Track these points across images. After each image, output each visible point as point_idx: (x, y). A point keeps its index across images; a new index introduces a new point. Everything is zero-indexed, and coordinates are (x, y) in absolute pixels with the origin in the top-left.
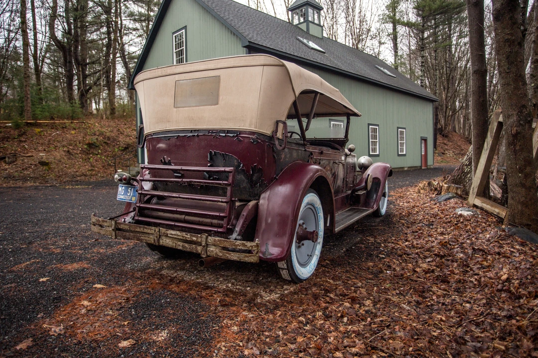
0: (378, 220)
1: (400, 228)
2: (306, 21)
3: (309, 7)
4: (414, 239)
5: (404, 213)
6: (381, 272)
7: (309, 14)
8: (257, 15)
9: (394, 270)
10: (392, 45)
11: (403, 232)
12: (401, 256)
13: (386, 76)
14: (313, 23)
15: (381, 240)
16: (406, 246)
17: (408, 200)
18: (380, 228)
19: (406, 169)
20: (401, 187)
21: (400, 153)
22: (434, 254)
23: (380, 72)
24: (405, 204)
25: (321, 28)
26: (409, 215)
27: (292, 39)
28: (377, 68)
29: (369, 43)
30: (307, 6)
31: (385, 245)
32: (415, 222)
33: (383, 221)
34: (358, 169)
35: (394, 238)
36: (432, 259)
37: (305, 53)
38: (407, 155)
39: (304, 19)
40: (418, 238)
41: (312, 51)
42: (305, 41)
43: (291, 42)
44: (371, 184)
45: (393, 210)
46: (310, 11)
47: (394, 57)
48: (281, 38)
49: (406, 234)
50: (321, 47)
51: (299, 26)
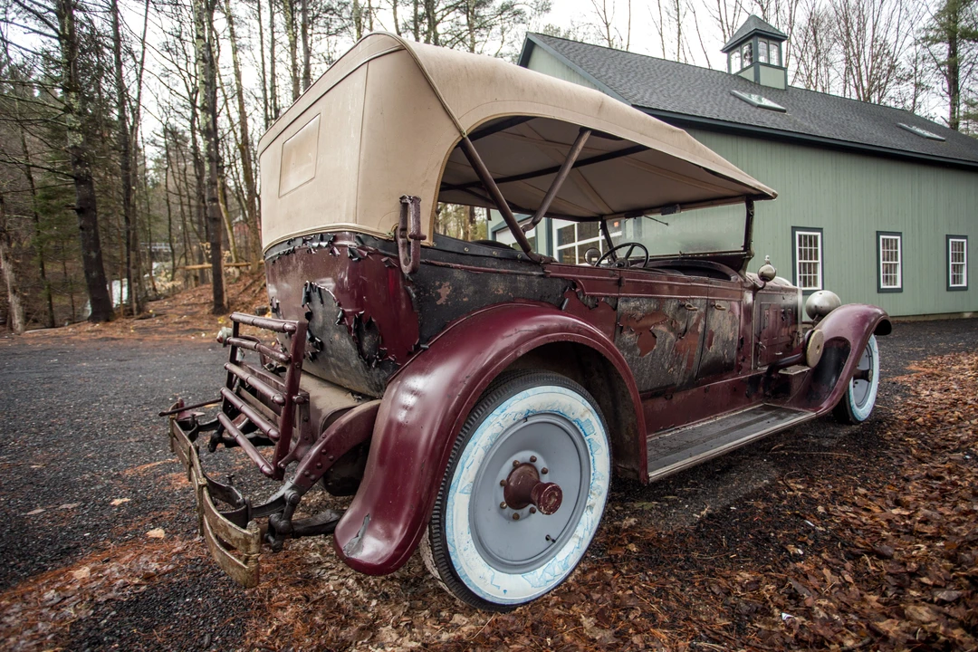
0: (844, 431)
1: (895, 461)
2: (755, 63)
3: (759, 39)
4: (925, 498)
5: (920, 420)
6: (766, 612)
7: (760, 51)
8: (661, 68)
9: (808, 613)
10: (946, 85)
11: (900, 471)
12: (855, 557)
13: (922, 140)
14: (768, 65)
15: (822, 493)
16: (889, 521)
17: (946, 385)
18: (836, 455)
19: (967, 315)
20: (942, 353)
21: (951, 285)
22: (966, 577)
23: (907, 133)
24: (936, 394)
25: (783, 72)
26: (933, 426)
27: (720, 96)
28: (901, 127)
29: (892, 90)
30: (755, 38)
31: (827, 510)
32: (945, 447)
33: (854, 436)
34: (806, 318)
35: (862, 491)
36: (955, 594)
37: (743, 114)
38: (970, 288)
39: (751, 60)
40: (937, 499)
41: (759, 110)
42: (745, 96)
43: (718, 99)
44: (819, 352)
45: (898, 408)
46: (762, 45)
47: (948, 107)
48: (698, 96)
49: (907, 480)
50: (779, 104)
51: (741, 75)
